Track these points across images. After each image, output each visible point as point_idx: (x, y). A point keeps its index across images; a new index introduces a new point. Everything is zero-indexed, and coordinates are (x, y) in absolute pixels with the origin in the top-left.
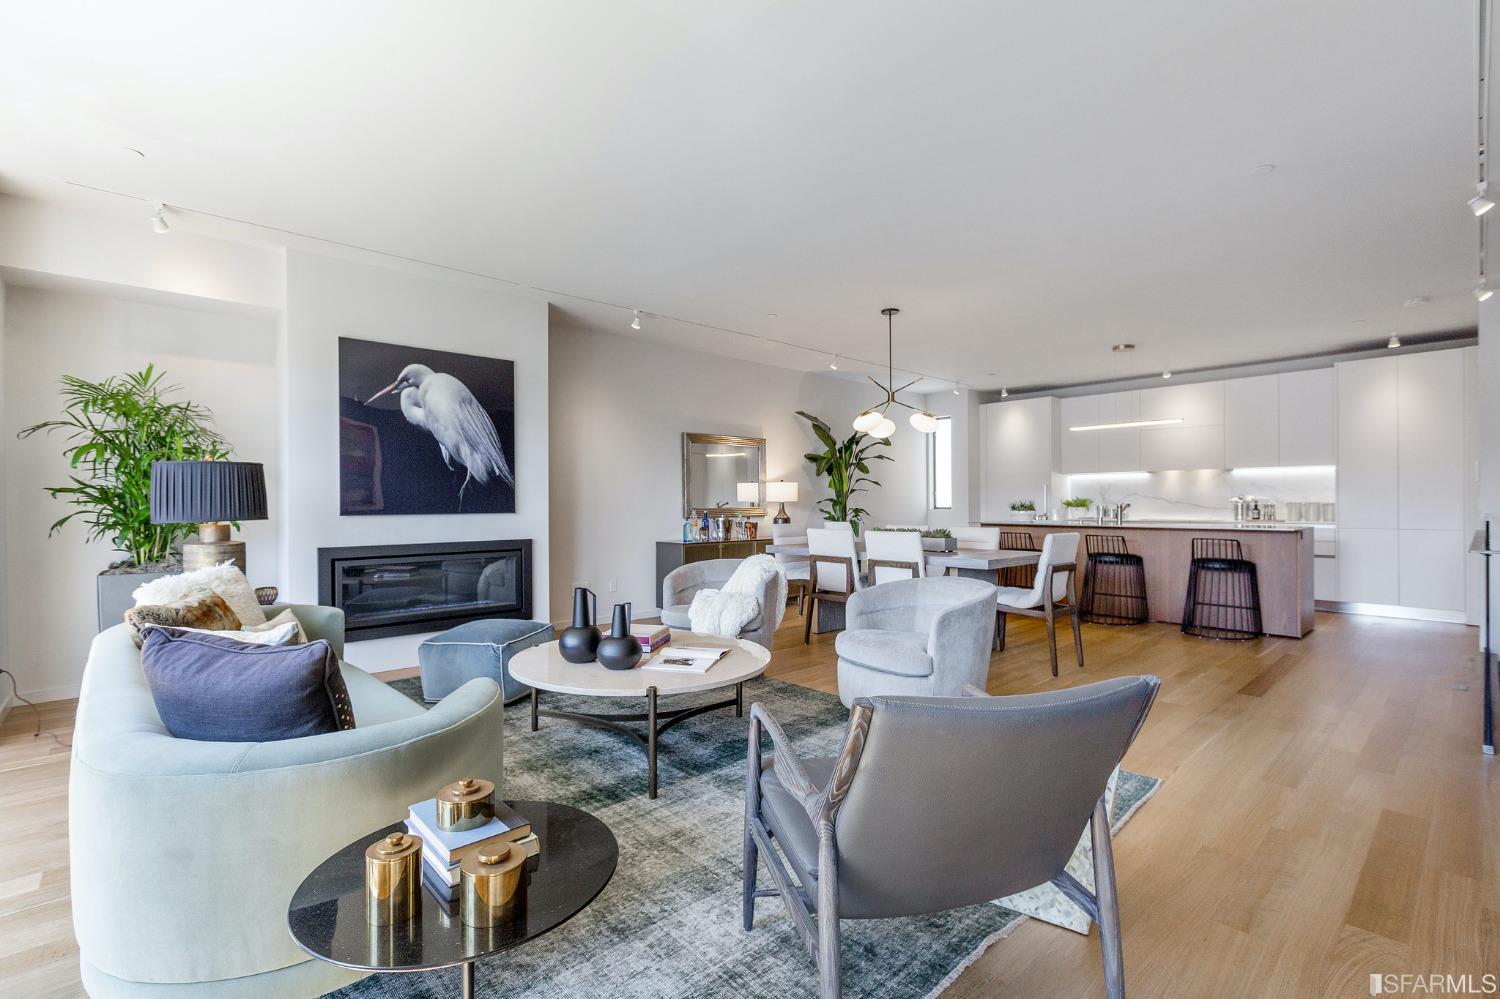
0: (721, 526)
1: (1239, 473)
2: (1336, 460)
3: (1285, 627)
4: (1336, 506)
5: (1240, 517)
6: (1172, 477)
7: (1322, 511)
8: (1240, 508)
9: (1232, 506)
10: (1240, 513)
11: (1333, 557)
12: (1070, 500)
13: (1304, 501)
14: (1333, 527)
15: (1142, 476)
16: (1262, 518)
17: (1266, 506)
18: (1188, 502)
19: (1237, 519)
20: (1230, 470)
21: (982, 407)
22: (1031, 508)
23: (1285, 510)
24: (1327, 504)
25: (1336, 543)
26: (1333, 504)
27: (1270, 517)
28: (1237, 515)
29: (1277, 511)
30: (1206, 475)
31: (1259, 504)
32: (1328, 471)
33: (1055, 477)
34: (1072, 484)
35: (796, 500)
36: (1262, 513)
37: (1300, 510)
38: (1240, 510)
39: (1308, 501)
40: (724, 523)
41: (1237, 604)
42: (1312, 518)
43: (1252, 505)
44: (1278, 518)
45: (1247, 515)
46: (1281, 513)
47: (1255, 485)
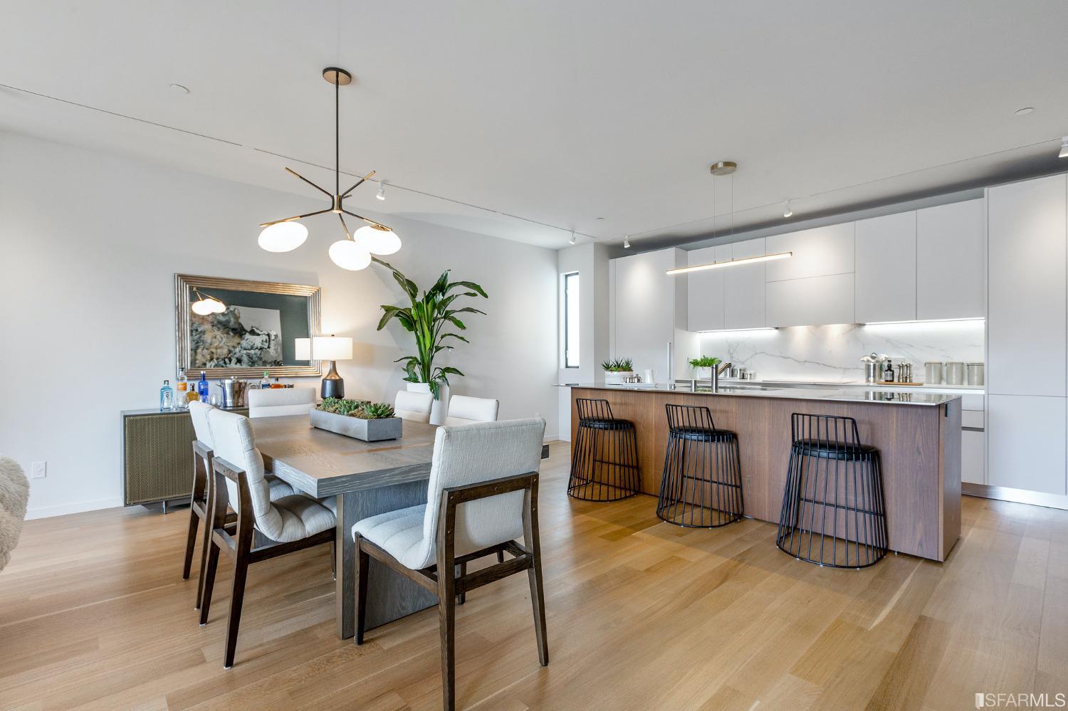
0: (228, 390)
1: (871, 329)
2: (986, 309)
3: (921, 544)
4: (986, 367)
5: (872, 379)
6: (800, 333)
7: (967, 372)
8: (872, 367)
9: (863, 366)
10: (872, 374)
11: (982, 430)
12: (699, 359)
13: (944, 361)
14: (983, 392)
15: (769, 334)
16: (896, 380)
17: (901, 367)
18: (816, 361)
19: (868, 381)
20: (861, 325)
21: (612, 261)
22: (627, 367)
23: (923, 371)
24: (973, 365)
25: (985, 412)
26: (981, 365)
27: (906, 380)
28: (869, 376)
29: (914, 372)
30: (836, 331)
31: (892, 363)
32: (976, 325)
33: (681, 335)
34: (700, 342)
35: (351, 358)
36: (896, 374)
37: (940, 371)
38: (872, 371)
39: (950, 361)
40: (233, 385)
41: (852, 504)
42: (954, 381)
43: (886, 364)
44: (914, 381)
45: (881, 376)
46: (919, 375)
47: (889, 341)
